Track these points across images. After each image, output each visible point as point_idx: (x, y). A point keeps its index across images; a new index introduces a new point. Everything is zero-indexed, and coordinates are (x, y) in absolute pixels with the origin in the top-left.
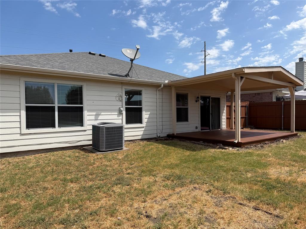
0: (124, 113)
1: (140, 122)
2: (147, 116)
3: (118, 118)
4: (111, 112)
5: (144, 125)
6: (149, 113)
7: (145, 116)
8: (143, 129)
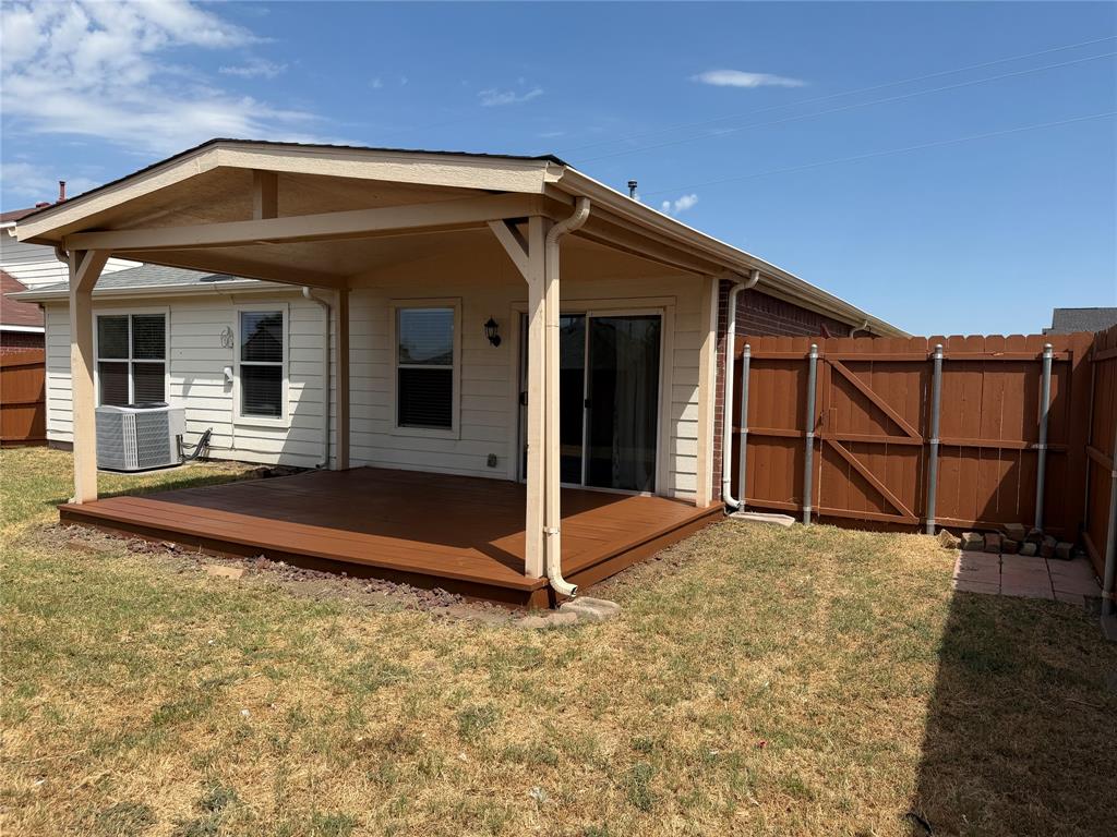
0: (237, 381)
1: (278, 412)
2: (297, 395)
3: (224, 395)
4: (212, 379)
5: (286, 420)
6: (301, 385)
7: (291, 392)
8: (284, 435)
